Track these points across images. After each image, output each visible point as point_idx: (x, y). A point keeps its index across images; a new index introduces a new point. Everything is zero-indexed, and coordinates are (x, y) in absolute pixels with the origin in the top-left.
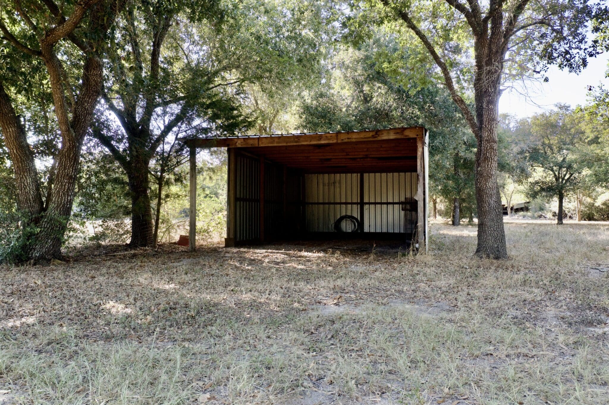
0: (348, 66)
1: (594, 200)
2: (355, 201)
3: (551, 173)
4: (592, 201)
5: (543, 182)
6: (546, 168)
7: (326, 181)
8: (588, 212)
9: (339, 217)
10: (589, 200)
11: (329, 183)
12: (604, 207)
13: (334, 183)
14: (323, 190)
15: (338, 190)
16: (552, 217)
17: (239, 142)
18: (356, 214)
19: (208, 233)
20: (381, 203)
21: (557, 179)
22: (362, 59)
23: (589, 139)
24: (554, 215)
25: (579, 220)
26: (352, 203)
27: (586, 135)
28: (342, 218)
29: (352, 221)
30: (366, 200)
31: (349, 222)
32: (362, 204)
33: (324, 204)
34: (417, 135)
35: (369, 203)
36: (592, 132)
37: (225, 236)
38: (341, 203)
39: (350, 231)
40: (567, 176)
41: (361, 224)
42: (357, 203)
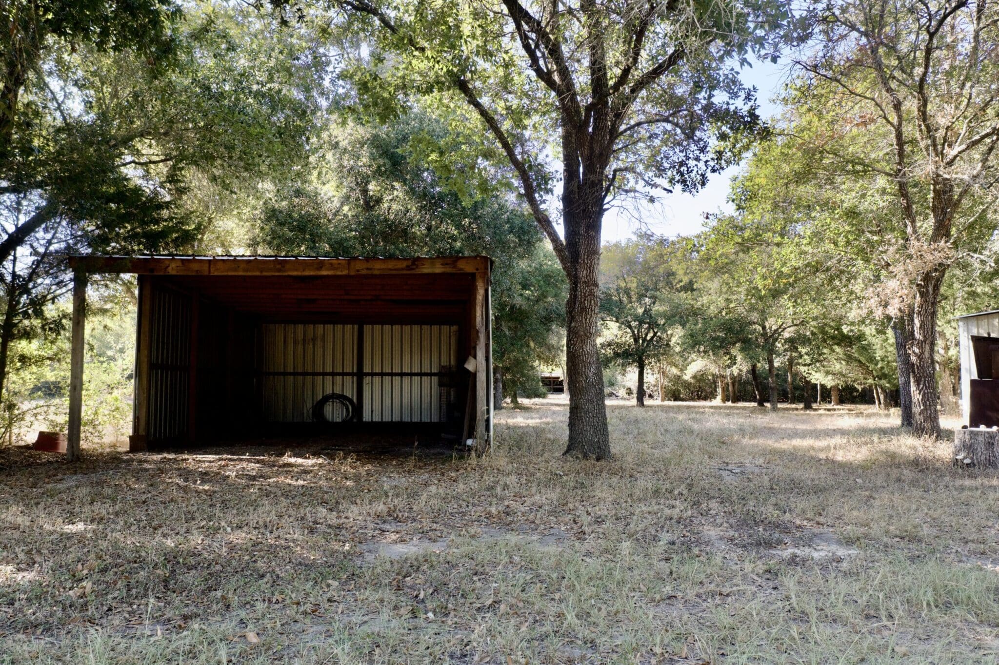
0: (345, 149)
1: (681, 370)
2: (348, 370)
3: (628, 330)
4: (679, 373)
5: (617, 343)
6: (622, 323)
7: (300, 337)
8: (673, 388)
9: (320, 397)
10: (675, 371)
11: (304, 340)
12: (692, 381)
13: (314, 339)
14: (294, 353)
15: (319, 352)
16: (626, 396)
17: (173, 265)
18: (350, 392)
19: (94, 427)
20: (392, 374)
21: (636, 340)
22: (368, 139)
23: (682, 284)
24: (630, 392)
25: (663, 400)
26: (343, 374)
27: (678, 277)
28: (326, 399)
29: (343, 404)
30: (367, 369)
31: (338, 405)
32: (360, 375)
33: (295, 374)
34: (477, 269)
35: (373, 374)
36: (686, 274)
37: (130, 432)
38: (324, 374)
39: (339, 420)
40: (650, 335)
41: (358, 408)
42: (351, 374)
